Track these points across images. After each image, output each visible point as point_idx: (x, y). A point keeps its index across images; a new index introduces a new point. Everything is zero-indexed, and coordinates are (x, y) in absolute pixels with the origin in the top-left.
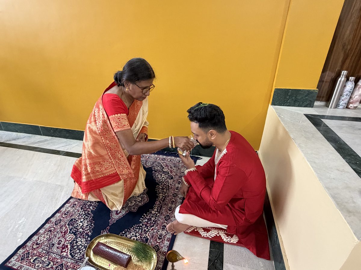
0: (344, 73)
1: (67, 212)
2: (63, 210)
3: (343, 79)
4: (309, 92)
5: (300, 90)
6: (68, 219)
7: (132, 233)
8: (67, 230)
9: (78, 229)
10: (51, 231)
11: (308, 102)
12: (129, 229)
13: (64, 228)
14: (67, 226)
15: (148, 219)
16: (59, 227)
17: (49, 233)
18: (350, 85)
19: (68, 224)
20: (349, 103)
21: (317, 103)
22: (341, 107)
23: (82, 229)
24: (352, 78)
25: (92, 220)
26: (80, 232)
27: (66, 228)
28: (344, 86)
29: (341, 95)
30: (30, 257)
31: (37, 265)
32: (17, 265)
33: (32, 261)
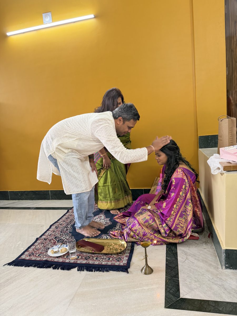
1: (50, 234)
2: (47, 234)
6: (53, 237)
7: (104, 237)
8: (55, 241)
9: (63, 240)
10: (43, 243)
12: (101, 236)
13: (52, 241)
14: (54, 239)
16: (48, 241)
17: (42, 244)
19: (55, 239)
23: (67, 239)
25: (71, 236)
26: (66, 241)
27: (53, 241)
30: (35, 255)
31: (42, 257)
32: (28, 258)
33: (37, 255)
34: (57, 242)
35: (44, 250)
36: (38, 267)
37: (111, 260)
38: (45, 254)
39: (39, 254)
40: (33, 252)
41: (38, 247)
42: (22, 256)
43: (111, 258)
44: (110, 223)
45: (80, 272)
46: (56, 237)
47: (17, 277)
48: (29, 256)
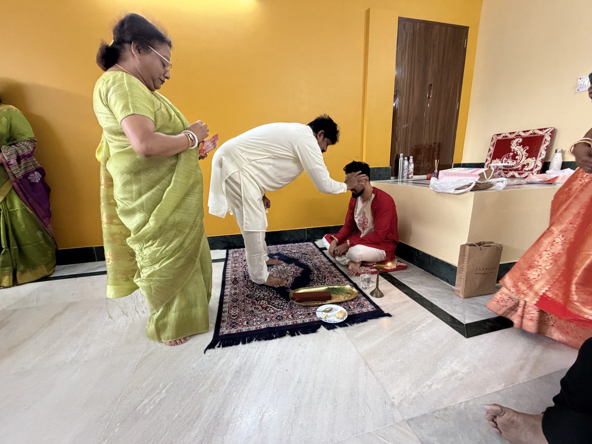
0: (401, 155)
1: (234, 293)
2: (227, 293)
3: (402, 159)
4: (386, 169)
5: (381, 168)
6: (243, 296)
9: (262, 297)
10: (235, 306)
11: (387, 176)
13: (247, 301)
15: (317, 277)
16: (240, 302)
17: (236, 308)
18: (406, 163)
20: (408, 175)
21: (392, 178)
22: (405, 178)
24: (406, 158)
27: (249, 300)
28: (403, 164)
29: (403, 170)
30: (240, 324)
31: (255, 324)
32: (234, 331)
33: (245, 324)
34: (255, 301)
35: (248, 315)
36: (266, 340)
37: (352, 308)
38: (254, 319)
39: (246, 322)
40: (233, 321)
41: (232, 312)
42: (221, 331)
43: (351, 306)
44: (301, 269)
45: (332, 331)
46: (247, 296)
47: (249, 364)
48: (233, 327)
